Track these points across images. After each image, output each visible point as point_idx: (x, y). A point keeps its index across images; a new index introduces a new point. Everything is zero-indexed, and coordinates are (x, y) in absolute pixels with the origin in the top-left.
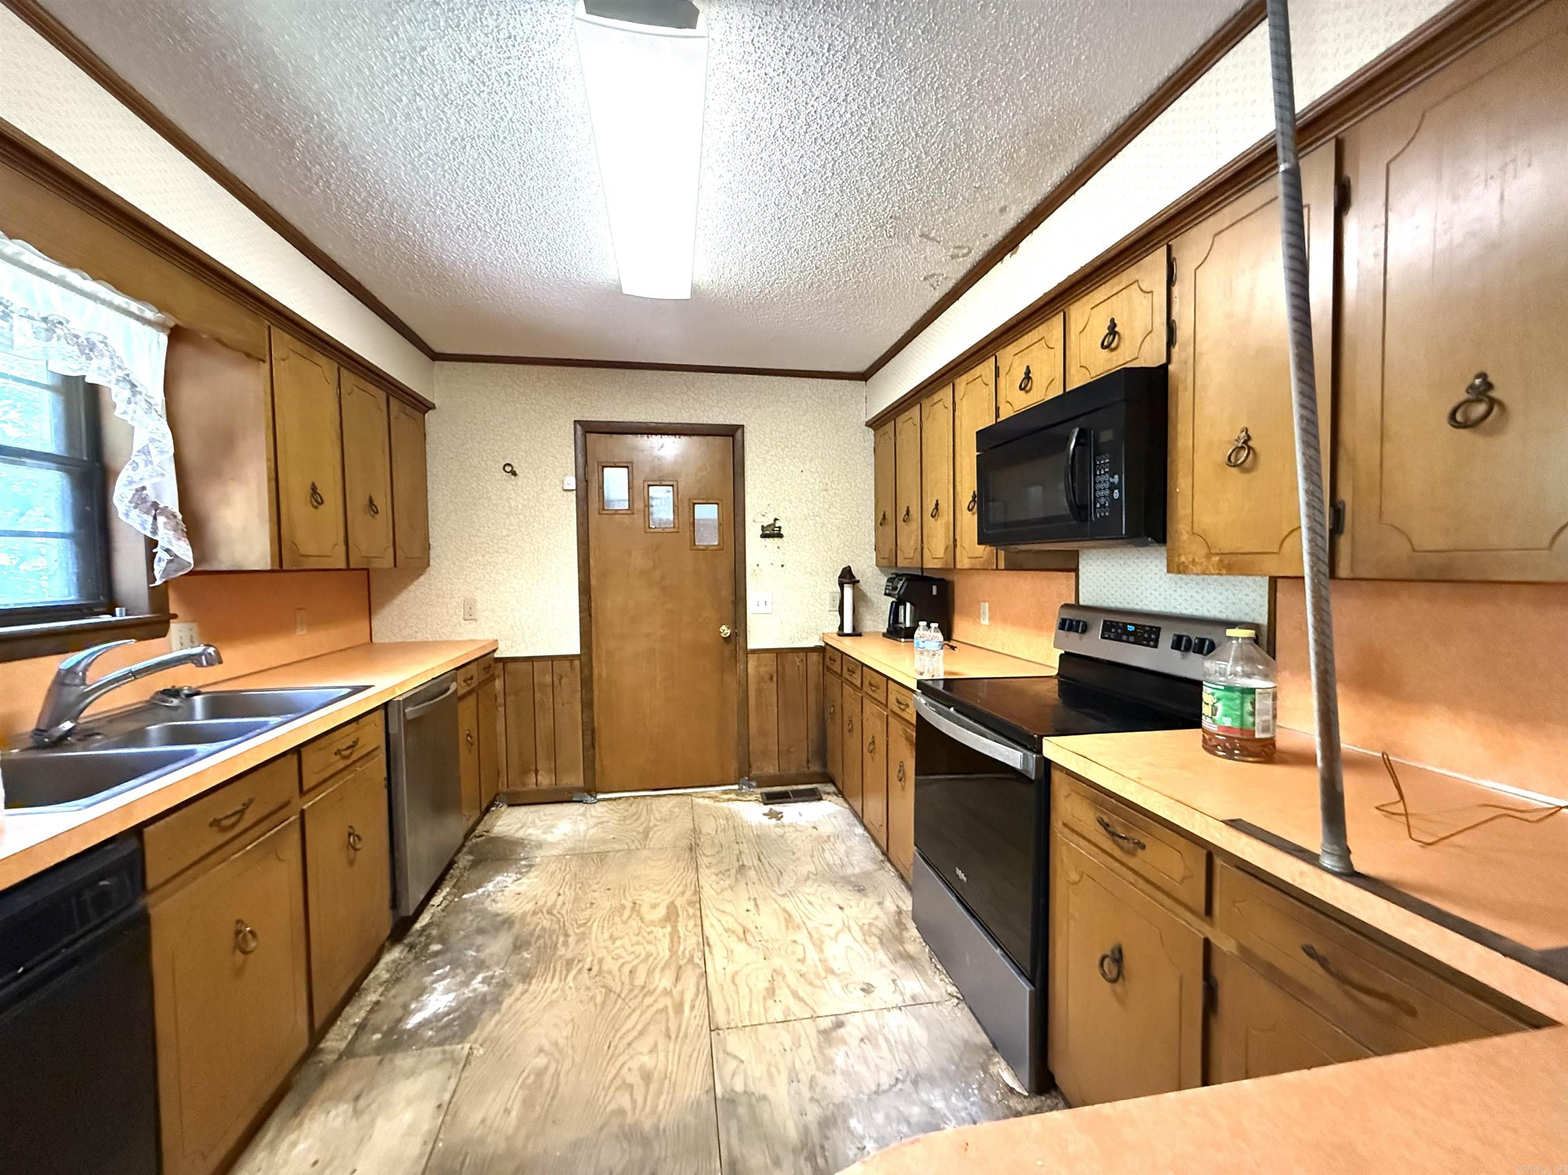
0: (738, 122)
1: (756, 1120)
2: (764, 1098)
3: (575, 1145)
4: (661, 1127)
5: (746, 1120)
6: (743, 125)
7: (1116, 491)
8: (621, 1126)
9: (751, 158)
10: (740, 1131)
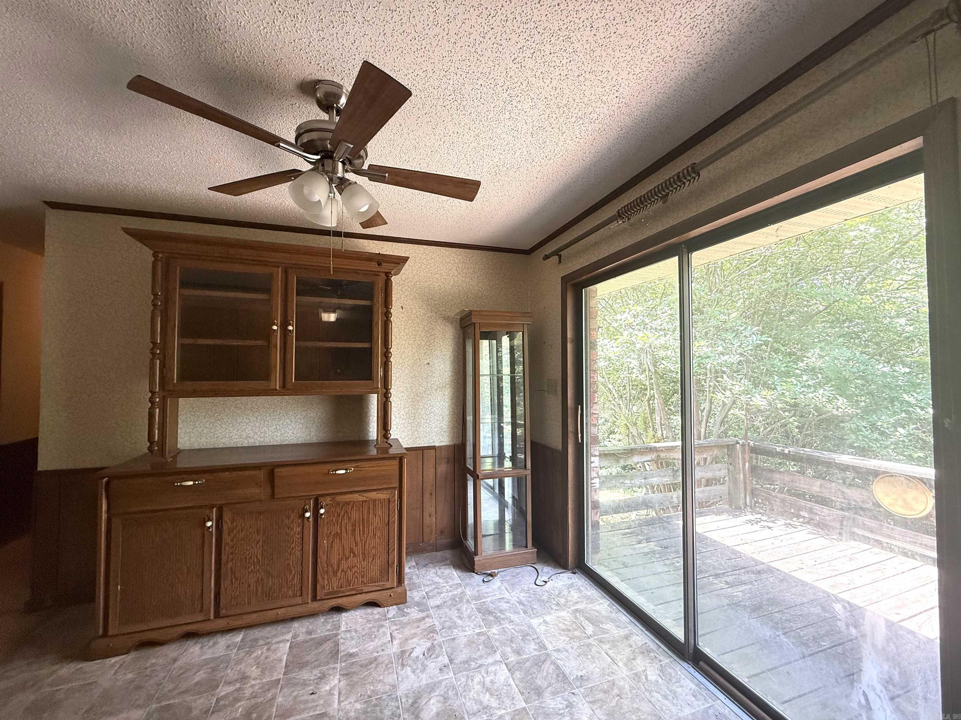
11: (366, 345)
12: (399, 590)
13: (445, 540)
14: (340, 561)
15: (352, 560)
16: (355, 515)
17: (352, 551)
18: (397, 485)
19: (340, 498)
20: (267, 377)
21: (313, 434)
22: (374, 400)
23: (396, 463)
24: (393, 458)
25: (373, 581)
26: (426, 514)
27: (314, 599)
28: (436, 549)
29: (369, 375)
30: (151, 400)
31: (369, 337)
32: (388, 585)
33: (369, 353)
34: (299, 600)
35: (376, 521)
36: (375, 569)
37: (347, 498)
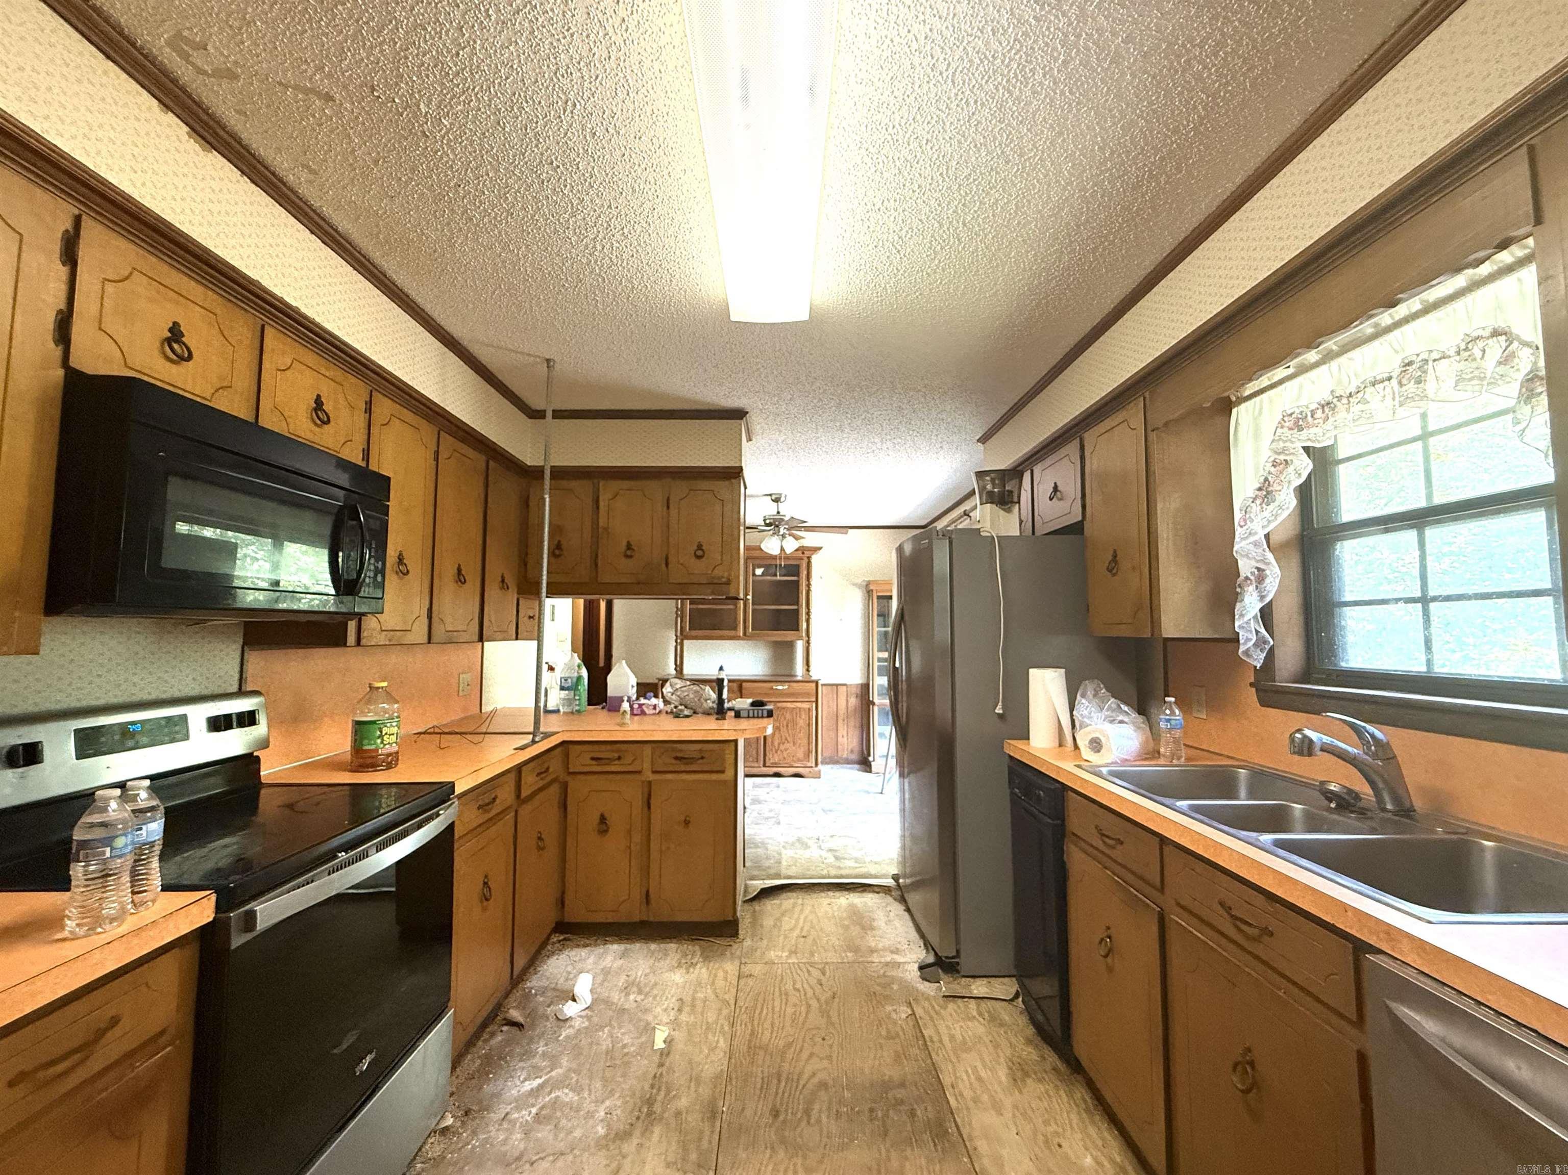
0: (687, 232)
1: (684, 1147)
2: (668, 1165)
3: (843, 1147)
4: (768, 1151)
5: (692, 1146)
6: (682, 230)
7: (379, 575)
8: (805, 1157)
9: (660, 199)
10: (700, 1140)
11: (795, 607)
12: (816, 769)
13: (854, 757)
14: (779, 744)
15: (787, 745)
16: (788, 716)
17: (786, 739)
18: (814, 699)
19: (779, 705)
20: (735, 628)
21: (760, 668)
22: (800, 646)
23: (814, 685)
24: (812, 682)
25: (799, 760)
26: (840, 735)
27: (764, 766)
28: (848, 762)
29: (796, 628)
30: (676, 641)
31: (797, 602)
32: (809, 764)
33: (796, 613)
34: (756, 765)
35: (801, 722)
36: (800, 754)
37: (784, 705)
